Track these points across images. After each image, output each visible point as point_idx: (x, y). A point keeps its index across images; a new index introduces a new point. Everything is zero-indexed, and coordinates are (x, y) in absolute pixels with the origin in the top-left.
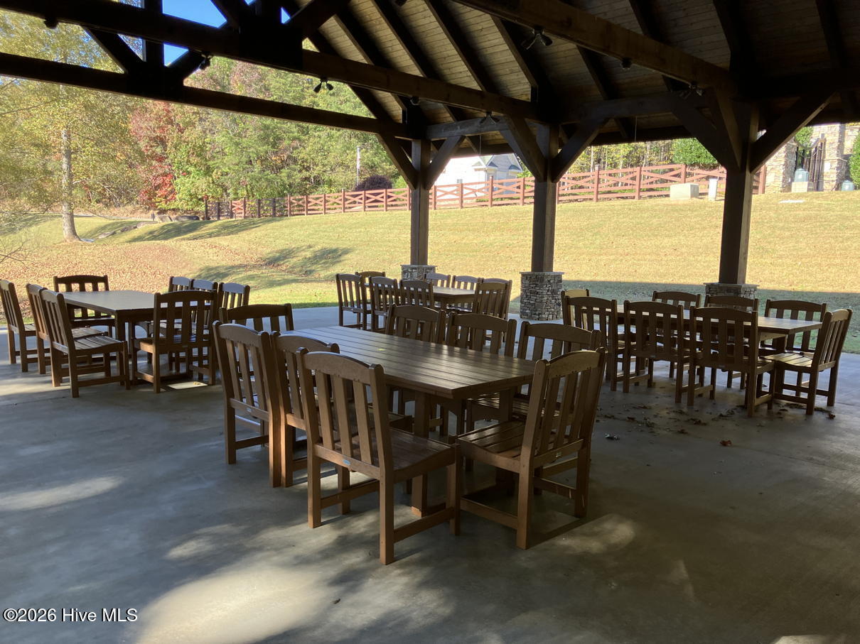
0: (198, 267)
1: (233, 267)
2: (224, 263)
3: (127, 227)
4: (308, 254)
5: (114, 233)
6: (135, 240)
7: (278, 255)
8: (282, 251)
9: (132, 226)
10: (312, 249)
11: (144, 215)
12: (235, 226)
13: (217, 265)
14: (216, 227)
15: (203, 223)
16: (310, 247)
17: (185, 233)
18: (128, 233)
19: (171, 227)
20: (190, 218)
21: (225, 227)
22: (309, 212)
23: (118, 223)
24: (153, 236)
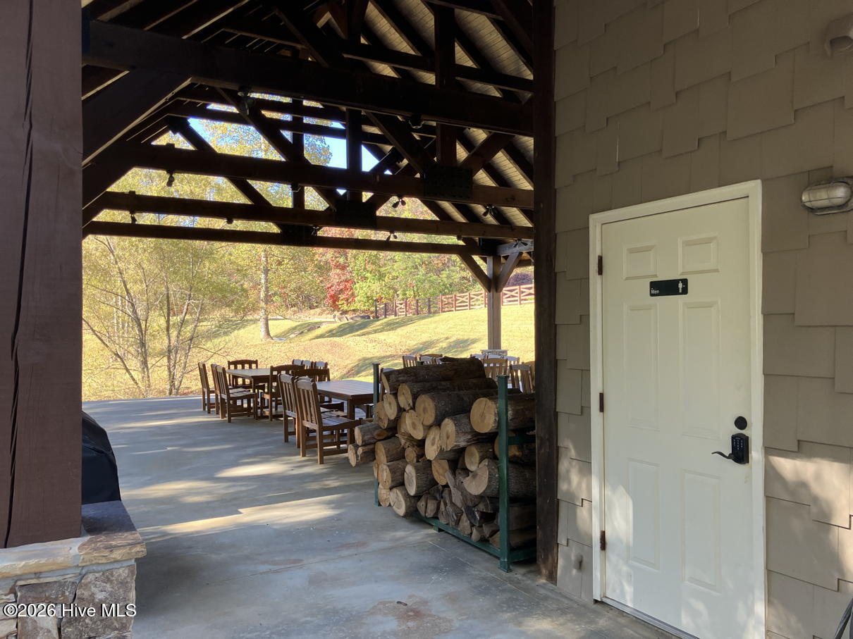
0: (357, 358)
1: (384, 357)
2: (378, 354)
3: (312, 327)
4: (444, 345)
5: (302, 332)
6: (318, 337)
7: (421, 346)
8: (425, 343)
9: (316, 326)
10: (448, 341)
11: (329, 316)
12: (397, 323)
13: (372, 356)
14: (382, 324)
15: (373, 321)
16: (447, 338)
17: (357, 330)
18: (313, 332)
19: (347, 326)
20: (363, 317)
21: (388, 324)
22: (457, 309)
23: (305, 324)
24: (332, 334)
